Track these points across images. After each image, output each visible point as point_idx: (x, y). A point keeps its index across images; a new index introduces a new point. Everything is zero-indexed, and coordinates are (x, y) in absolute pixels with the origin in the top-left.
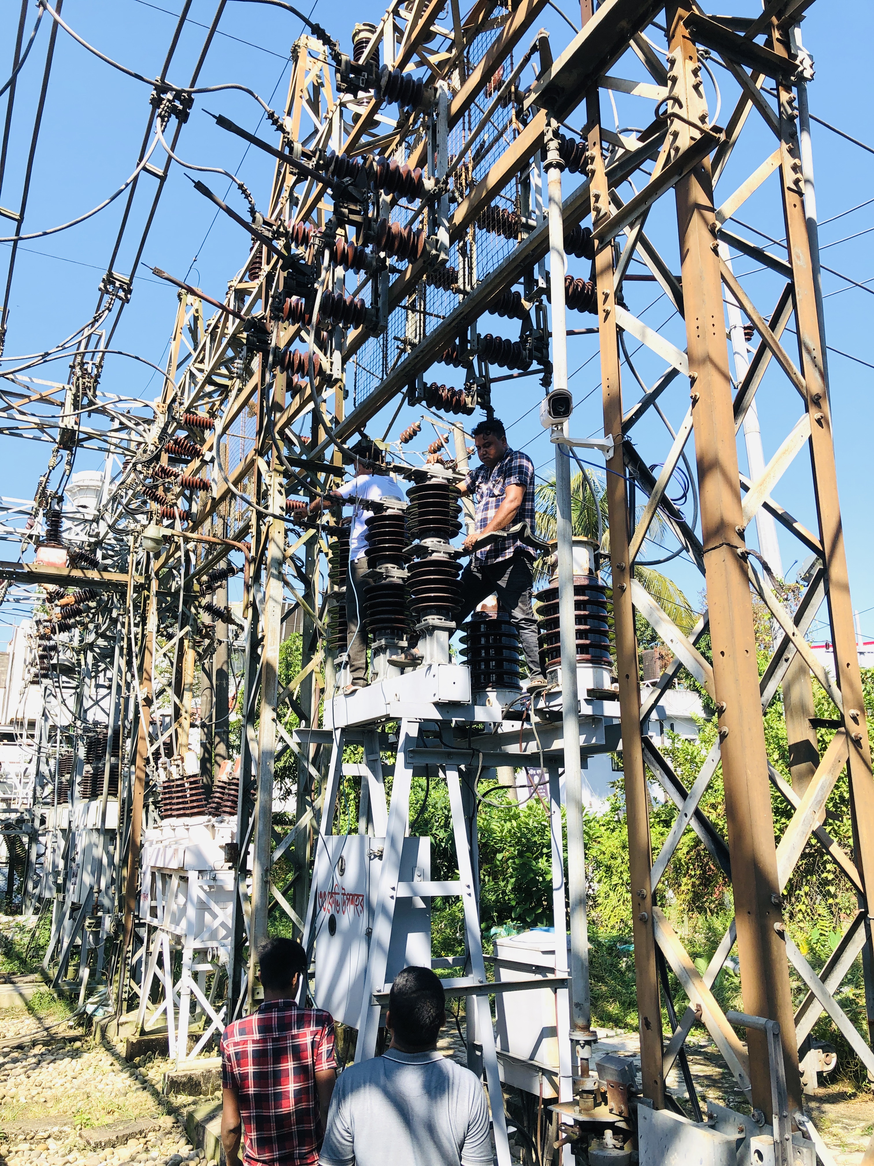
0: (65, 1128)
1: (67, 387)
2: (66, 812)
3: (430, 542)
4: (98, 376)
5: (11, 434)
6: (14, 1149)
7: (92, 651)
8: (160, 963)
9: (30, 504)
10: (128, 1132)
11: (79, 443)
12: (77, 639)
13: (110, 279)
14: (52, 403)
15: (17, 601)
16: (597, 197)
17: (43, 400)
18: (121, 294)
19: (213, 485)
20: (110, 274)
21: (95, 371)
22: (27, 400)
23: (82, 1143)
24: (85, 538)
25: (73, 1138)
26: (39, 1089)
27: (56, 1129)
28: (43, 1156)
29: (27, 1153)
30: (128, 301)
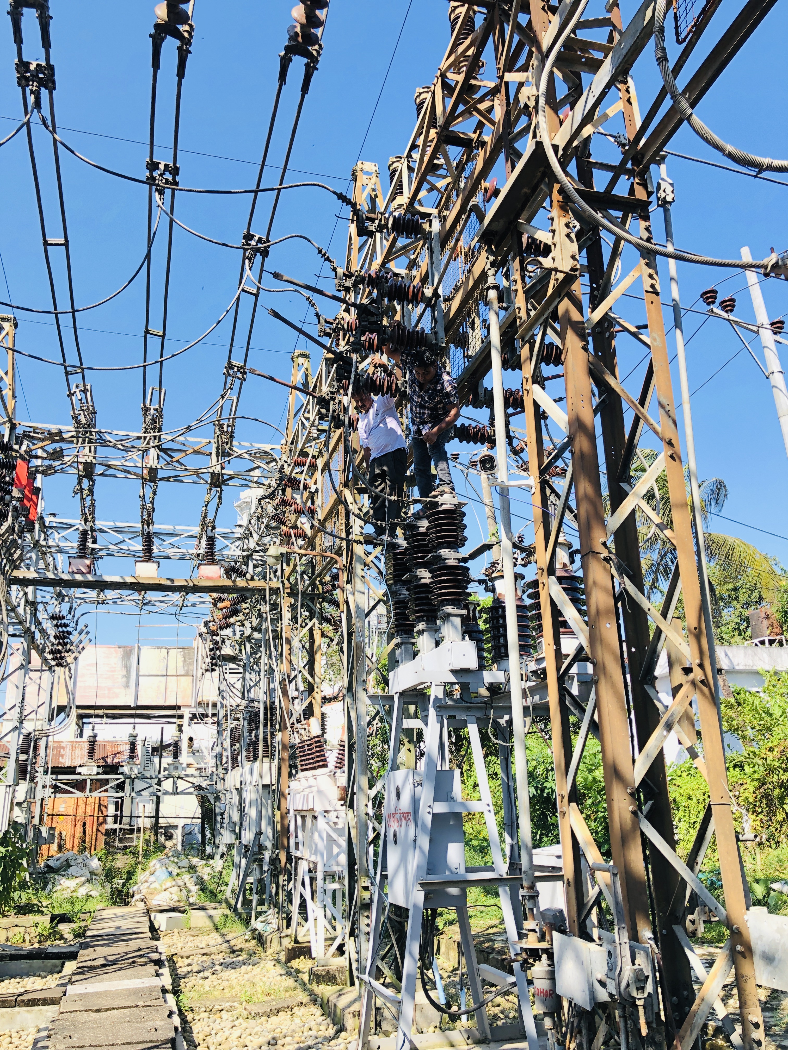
0: (235, 1004)
1: (212, 441)
2: (239, 774)
3: (444, 552)
4: (233, 432)
5: (176, 481)
6: (197, 1018)
7: (250, 642)
8: (303, 884)
9: (196, 530)
10: (279, 1006)
11: (224, 482)
12: (238, 634)
13: (230, 366)
14: (204, 454)
15: (194, 605)
16: (519, 309)
17: (196, 452)
18: (240, 375)
19: (318, 510)
20: (230, 362)
21: (230, 429)
22: (184, 454)
23: (245, 1013)
24: (239, 552)
25: (240, 1009)
26: (220, 981)
27: (228, 1004)
28: (218, 1022)
29: (206, 1020)
30: (245, 380)
